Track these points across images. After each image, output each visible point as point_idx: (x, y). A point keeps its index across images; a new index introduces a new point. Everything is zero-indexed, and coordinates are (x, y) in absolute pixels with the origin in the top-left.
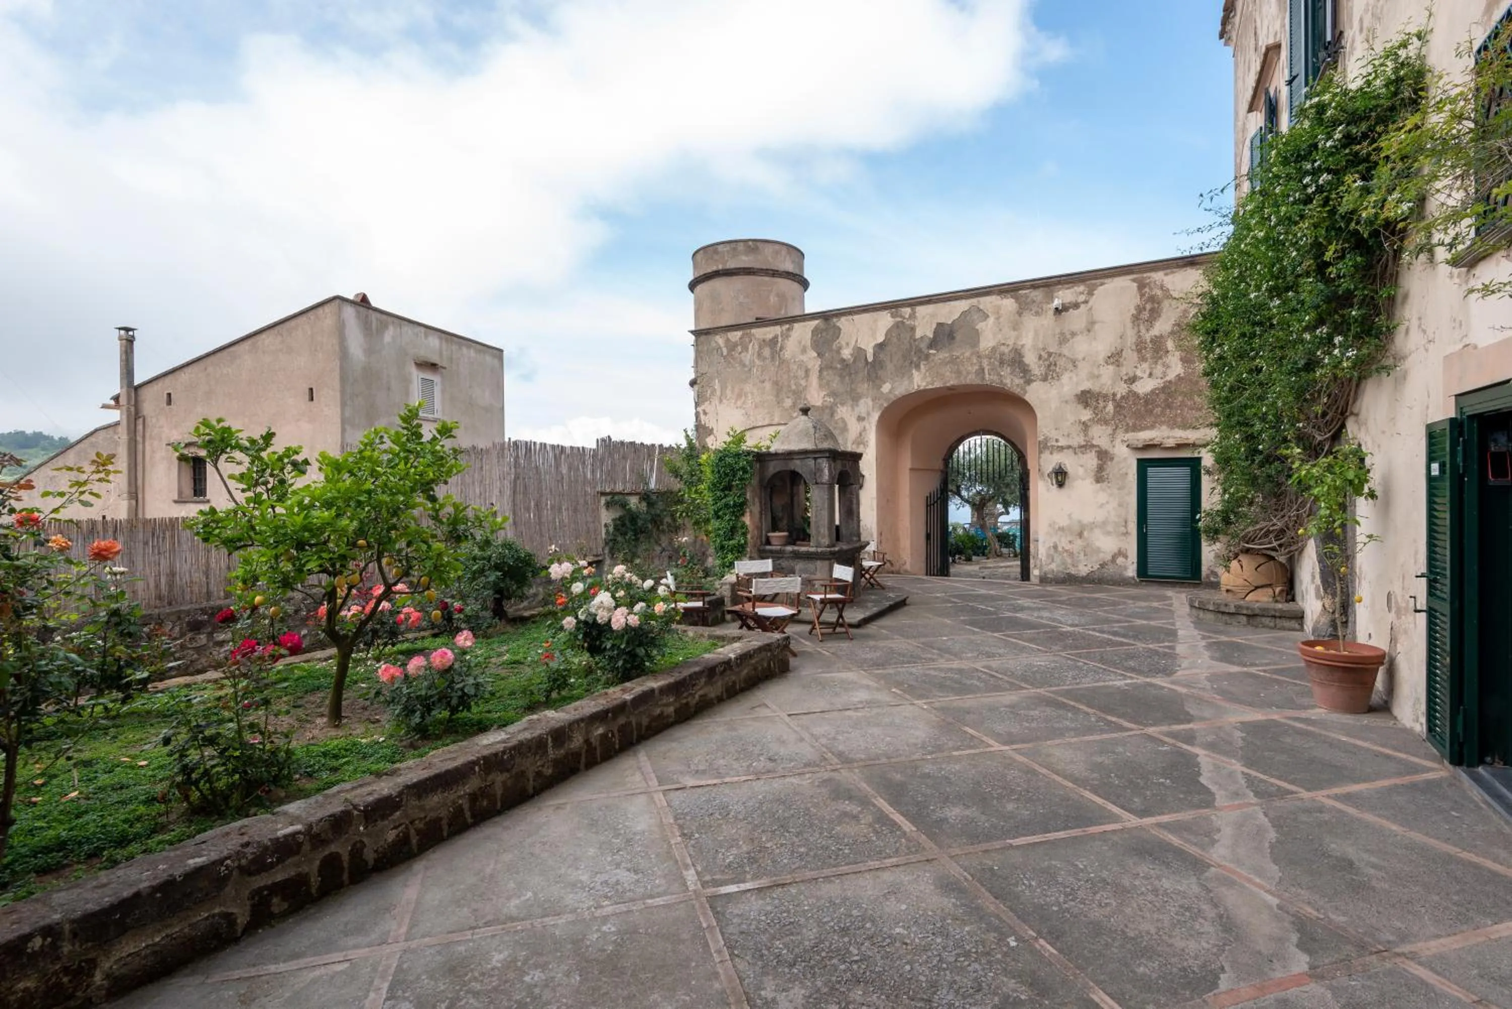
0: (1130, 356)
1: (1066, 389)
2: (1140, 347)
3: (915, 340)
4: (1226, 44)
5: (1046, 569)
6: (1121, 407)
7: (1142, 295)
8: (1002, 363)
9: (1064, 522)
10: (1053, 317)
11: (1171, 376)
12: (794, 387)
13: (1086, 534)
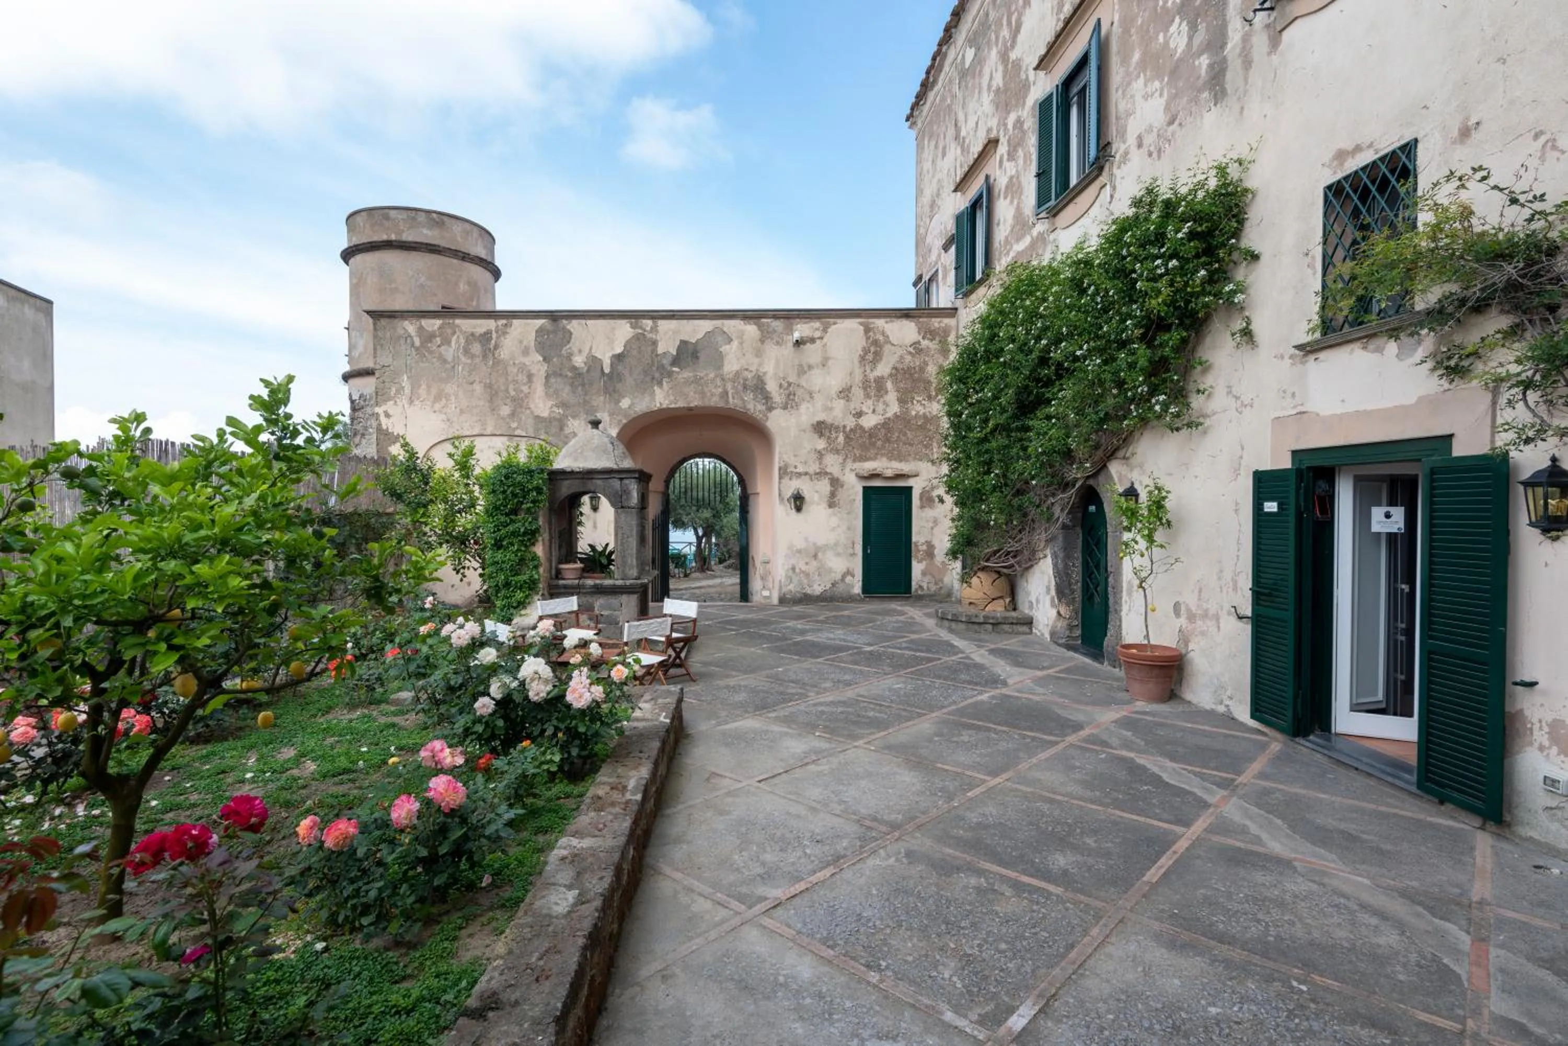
0: (858, 393)
1: (804, 418)
2: (866, 384)
3: (657, 355)
4: (910, 127)
5: (784, 590)
6: (851, 439)
7: (868, 338)
8: (745, 387)
9: (800, 544)
10: (792, 349)
11: (890, 414)
12: (513, 393)
13: (820, 555)
